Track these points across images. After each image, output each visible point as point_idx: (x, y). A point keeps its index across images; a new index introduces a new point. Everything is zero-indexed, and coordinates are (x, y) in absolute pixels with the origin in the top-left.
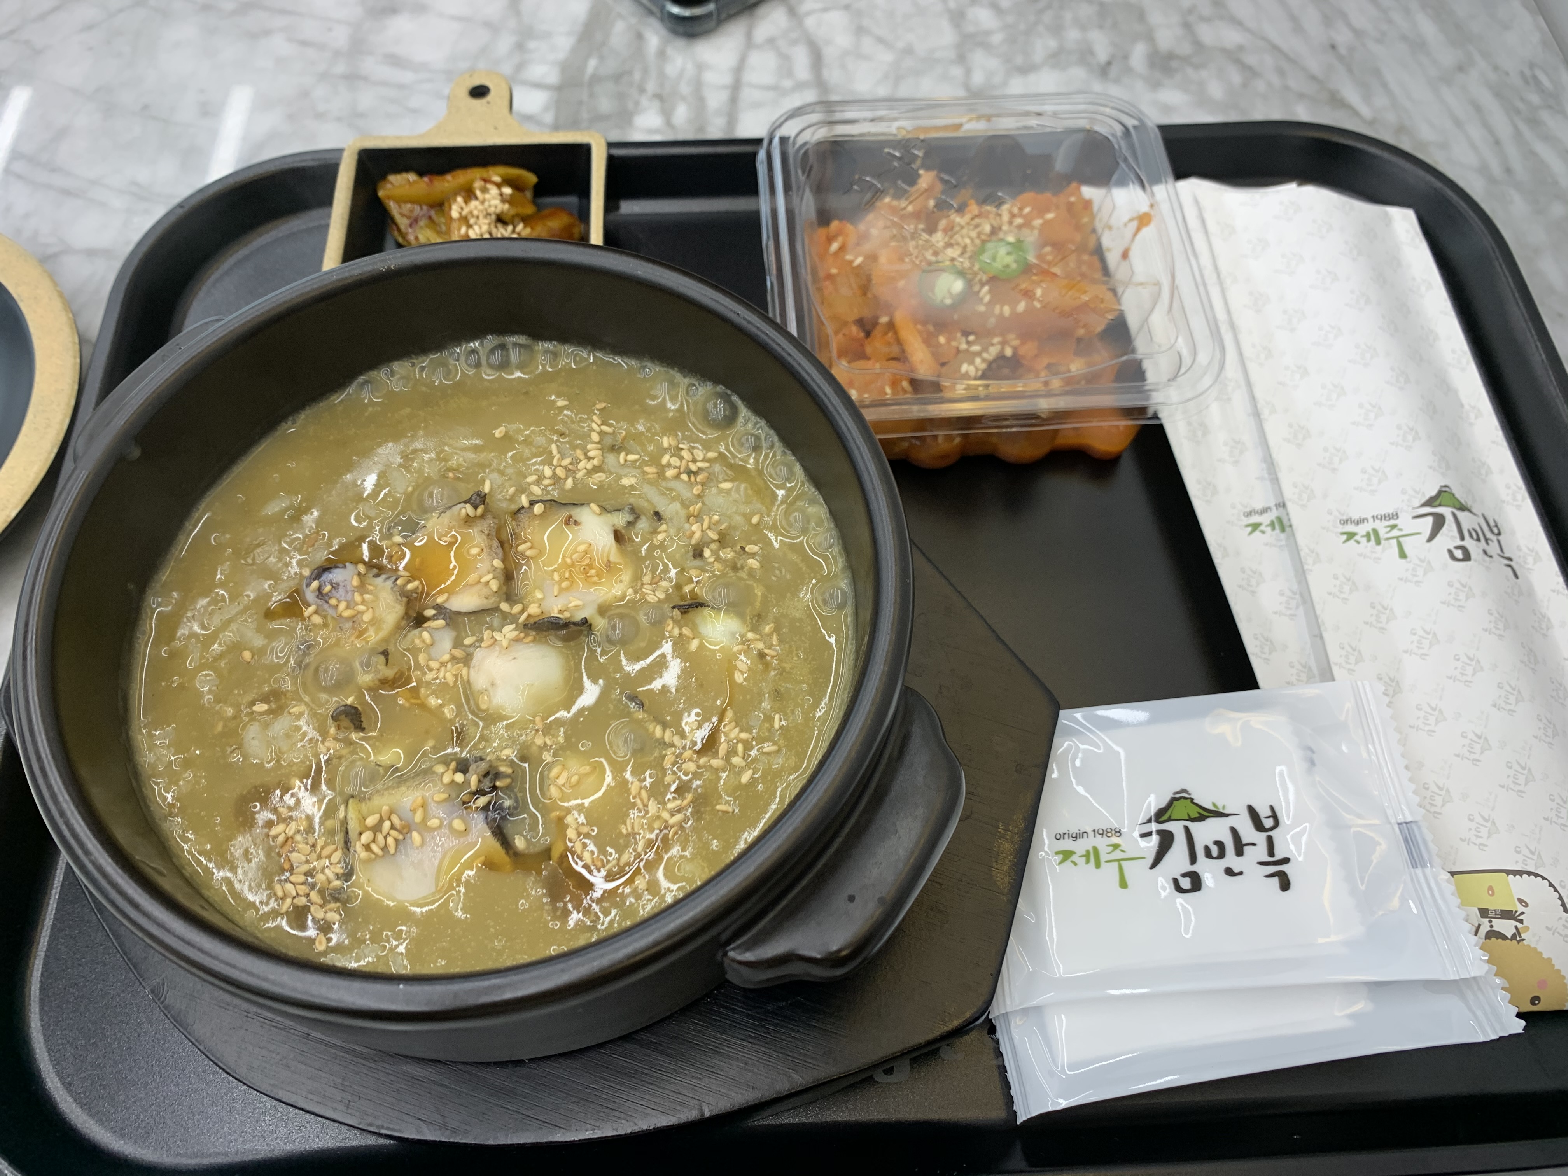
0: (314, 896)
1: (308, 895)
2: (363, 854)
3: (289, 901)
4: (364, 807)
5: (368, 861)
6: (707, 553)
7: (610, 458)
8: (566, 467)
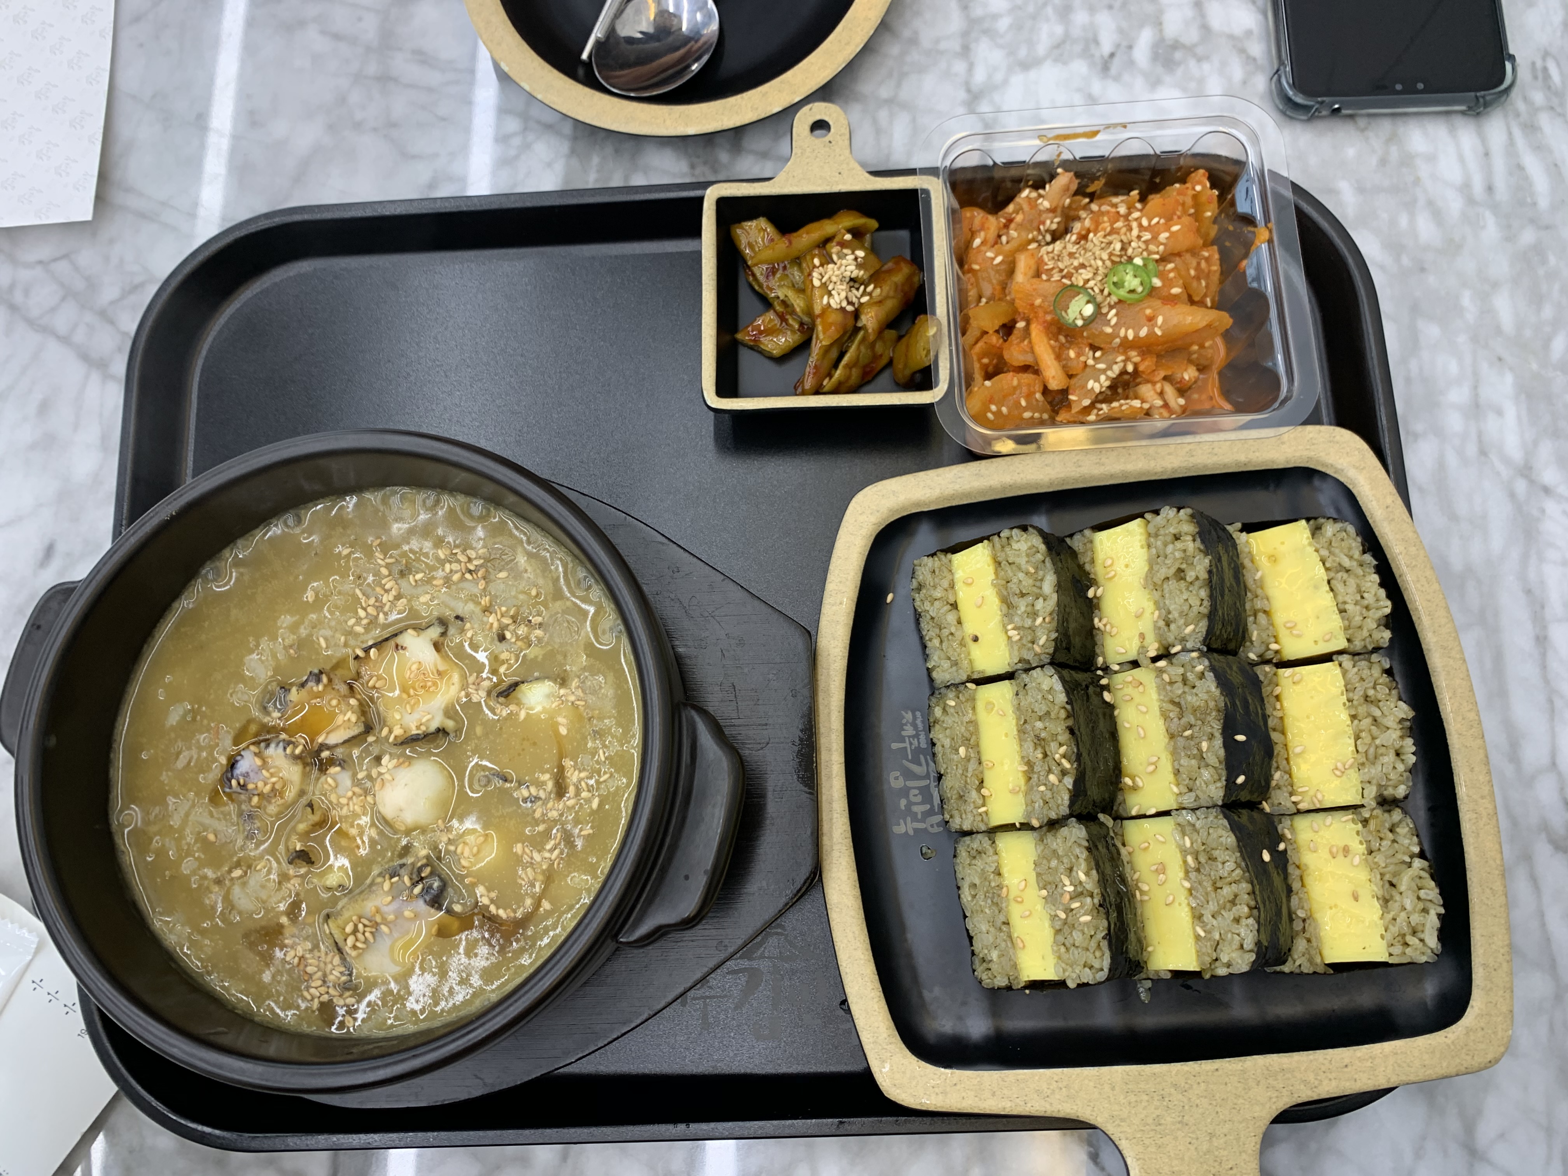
0: (332, 991)
1: (327, 993)
2: (354, 953)
3: (316, 1000)
4: (340, 921)
5: (359, 955)
6: (508, 635)
7: (403, 583)
8: (373, 606)
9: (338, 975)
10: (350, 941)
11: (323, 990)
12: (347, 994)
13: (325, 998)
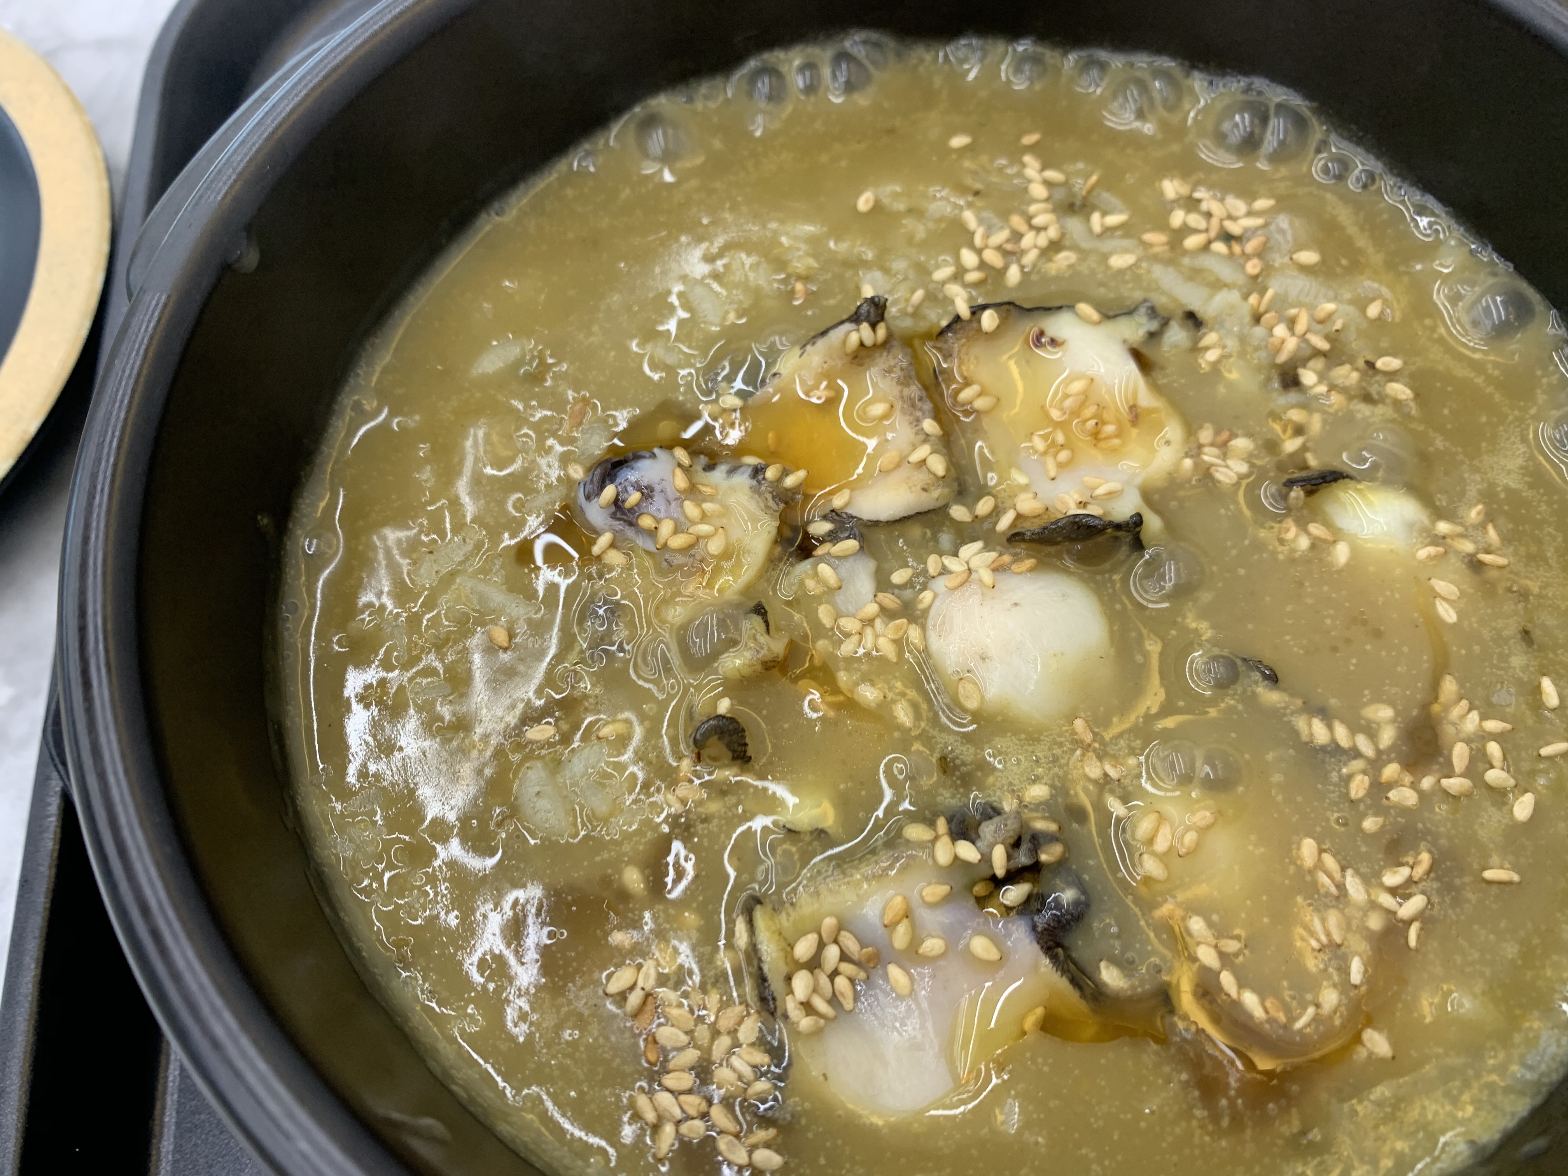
0: (718, 1114)
1: (704, 1116)
2: (805, 1023)
3: (669, 1129)
4: (785, 921)
5: (817, 1033)
6: (1308, 377)
7: (1074, 224)
8: (999, 248)
9: (747, 1072)
10: (801, 983)
11: (693, 1103)
12: (762, 1135)
13: (695, 1129)
